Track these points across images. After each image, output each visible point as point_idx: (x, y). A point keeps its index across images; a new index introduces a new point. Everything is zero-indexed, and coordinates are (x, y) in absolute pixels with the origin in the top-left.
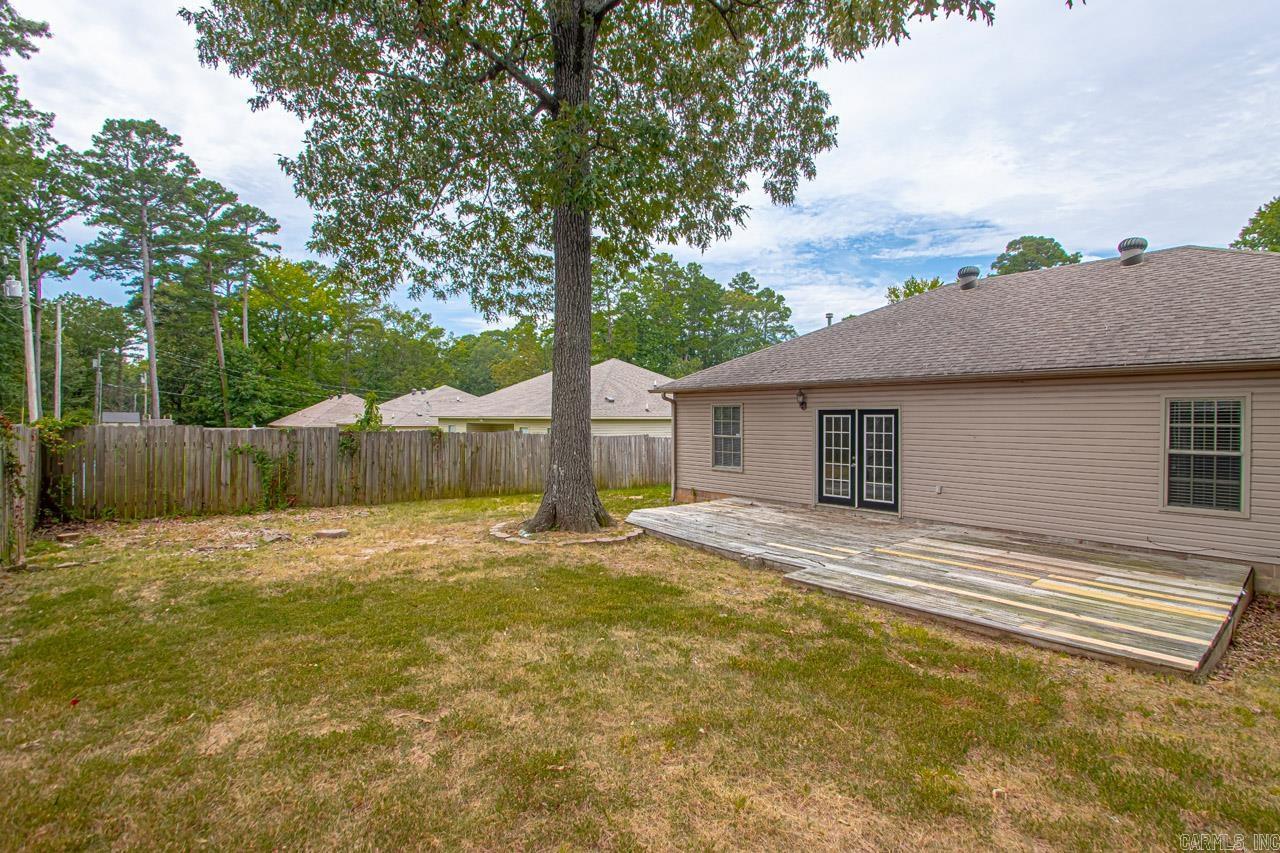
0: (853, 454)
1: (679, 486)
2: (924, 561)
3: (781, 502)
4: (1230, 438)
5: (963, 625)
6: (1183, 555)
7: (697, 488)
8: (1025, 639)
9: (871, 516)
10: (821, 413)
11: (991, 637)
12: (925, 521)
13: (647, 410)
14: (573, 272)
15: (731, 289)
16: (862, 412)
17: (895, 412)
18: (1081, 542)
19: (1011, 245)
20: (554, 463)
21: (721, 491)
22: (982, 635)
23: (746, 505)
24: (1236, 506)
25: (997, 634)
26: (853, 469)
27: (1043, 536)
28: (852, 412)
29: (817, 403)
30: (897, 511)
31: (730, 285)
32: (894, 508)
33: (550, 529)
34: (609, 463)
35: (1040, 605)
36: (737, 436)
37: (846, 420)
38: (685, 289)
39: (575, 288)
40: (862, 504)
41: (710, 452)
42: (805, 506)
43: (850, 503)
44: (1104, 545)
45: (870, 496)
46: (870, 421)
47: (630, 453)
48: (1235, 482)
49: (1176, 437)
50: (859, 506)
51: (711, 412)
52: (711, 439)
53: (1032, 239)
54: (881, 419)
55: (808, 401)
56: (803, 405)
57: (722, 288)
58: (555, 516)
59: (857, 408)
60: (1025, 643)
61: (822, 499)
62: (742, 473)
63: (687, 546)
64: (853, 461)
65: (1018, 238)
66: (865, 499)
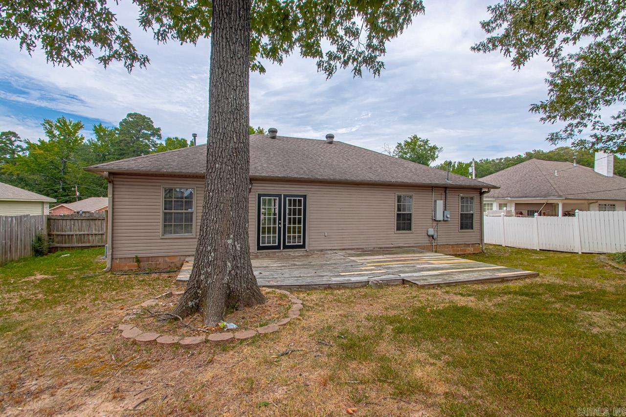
0: (280, 219)
6: (399, 248)
7: (139, 256)
9: (291, 253)
10: (260, 196)
12: (318, 250)
16: (285, 196)
17: (305, 197)
24: (410, 229)
26: (280, 228)
28: (279, 196)
29: (259, 189)
30: (304, 248)
32: (303, 246)
36: (190, 210)
40: (285, 247)
41: (160, 224)
43: (278, 247)
45: (289, 242)
46: (290, 200)
48: (410, 222)
49: (399, 207)
50: (283, 249)
51: (160, 193)
52: (161, 213)
54: (296, 200)
55: (253, 188)
56: (250, 190)
59: (283, 193)
61: (260, 248)
64: (280, 223)
66: (287, 244)
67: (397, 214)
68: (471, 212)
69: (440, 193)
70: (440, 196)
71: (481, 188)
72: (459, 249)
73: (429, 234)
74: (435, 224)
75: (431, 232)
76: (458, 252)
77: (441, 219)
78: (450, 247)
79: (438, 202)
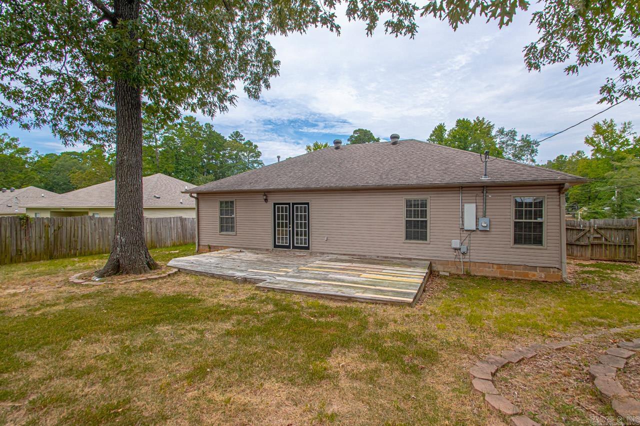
0: (290, 224)
1: (200, 244)
2: (320, 271)
3: (256, 249)
4: (424, 213)
5: (333, 297)
6: (410, 259)
7: (210, 244)
8: (355, 299)
9: (298, 253)
10: (275, 204)
11: (344, 301)
12: (321, 253)
13: (181, 203)
14: (129, 121)
15: (230, 140)
16: (293, 204)
17: (308, 204)
18: (378, 257)
19: (355, 132)
20: (118, 235)
21: (224, 245)
22: (341, 300)
23: (237, 252)
24: (426, 239)
25: (346, 299)
26: (290, 231)
27: (365, 256)
28: (289, 204)
29: (274, 199)
30: (309, 249)
31: (229, 137)
32: (308, 248)
33: (115, 274)
34: (157, 233)
35: (361, 284)
36: (233, 216)
37: (286, 208)
38: (205, 138)
39: (130, 130)
40: (294, 247)
41: (218, 225)
42: (267, 250)
43: (288, 247)
44: (386, 257)
45: (297, 243)
46: (297, 208)
47: (171, 227)
48: (425, 230)
49: (409, 213)
50: (293, 249)
51: (218, 204)
52: (218, 218)
53: (362, 130)
54: (302, 207)
55: (268, 198)
56: (266, 200)
57: (225, 138)
58: (119, 266)
59: (291, 202)
60: (356, 301)
61: (276, 246)
62: (236, 235)
63: (205, 276)
64: (290, 227)
65: (357, 129)
66: (295, 245)
67: (406, 221)
68: (539, 220)
69: (475, 195)
70: (475, 198)
71: (562, 182)
72: (514, 271)
73: (453, 246)
74: (465, 234)
75: (456, 243)
76: (512, 275)
77: (474, 228)
78: (495, 266)
79: (466, 206)
